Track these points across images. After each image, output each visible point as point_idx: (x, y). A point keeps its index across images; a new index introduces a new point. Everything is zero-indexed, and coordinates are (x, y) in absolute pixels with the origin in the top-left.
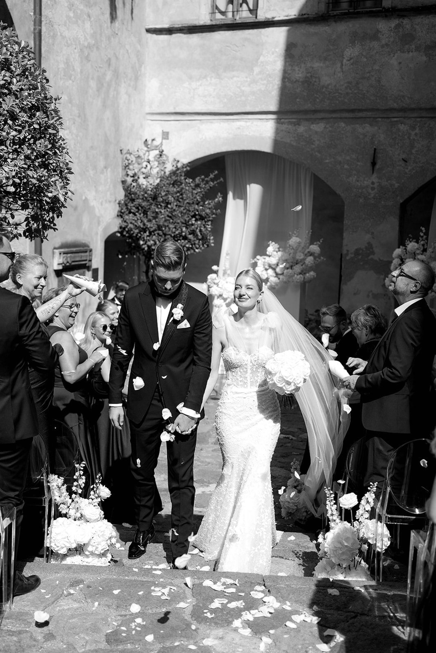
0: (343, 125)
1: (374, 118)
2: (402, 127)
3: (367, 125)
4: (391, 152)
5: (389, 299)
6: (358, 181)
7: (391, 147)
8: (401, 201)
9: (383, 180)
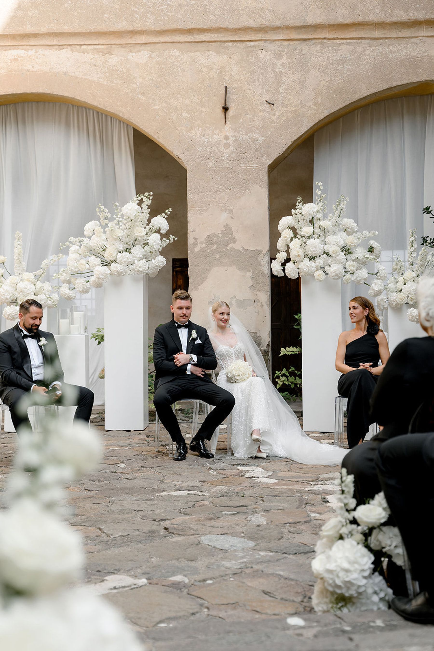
0: (176, 52)
1: (221, 41)
2: (262, 55)
3: (211, 52)
4: (249, 92)
5: (262, 306)
6: (204, 136)
7: (249, 85)
8: (269, 163)
9: (241, 133)
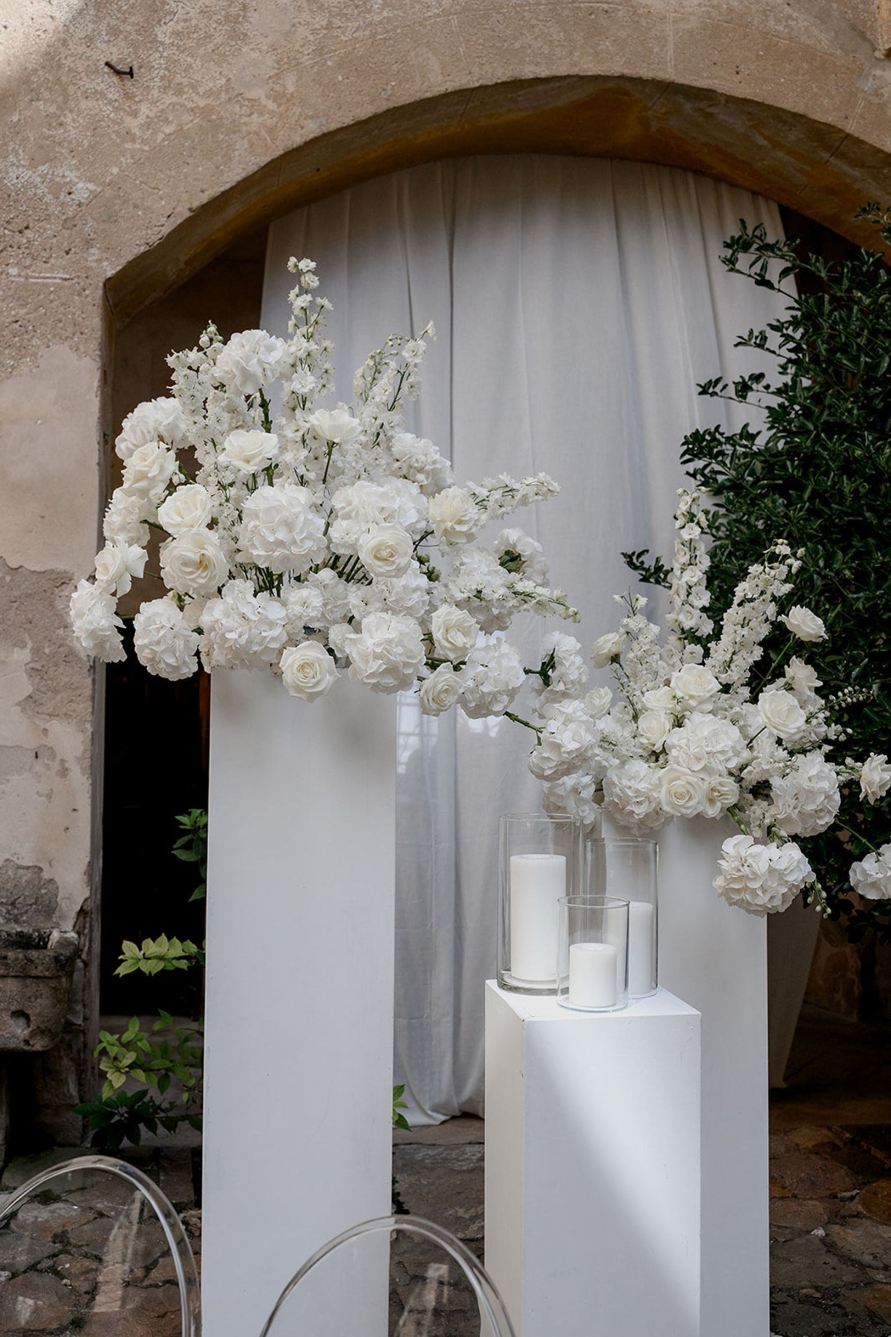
5: (64, 772)
8: (110, 273)
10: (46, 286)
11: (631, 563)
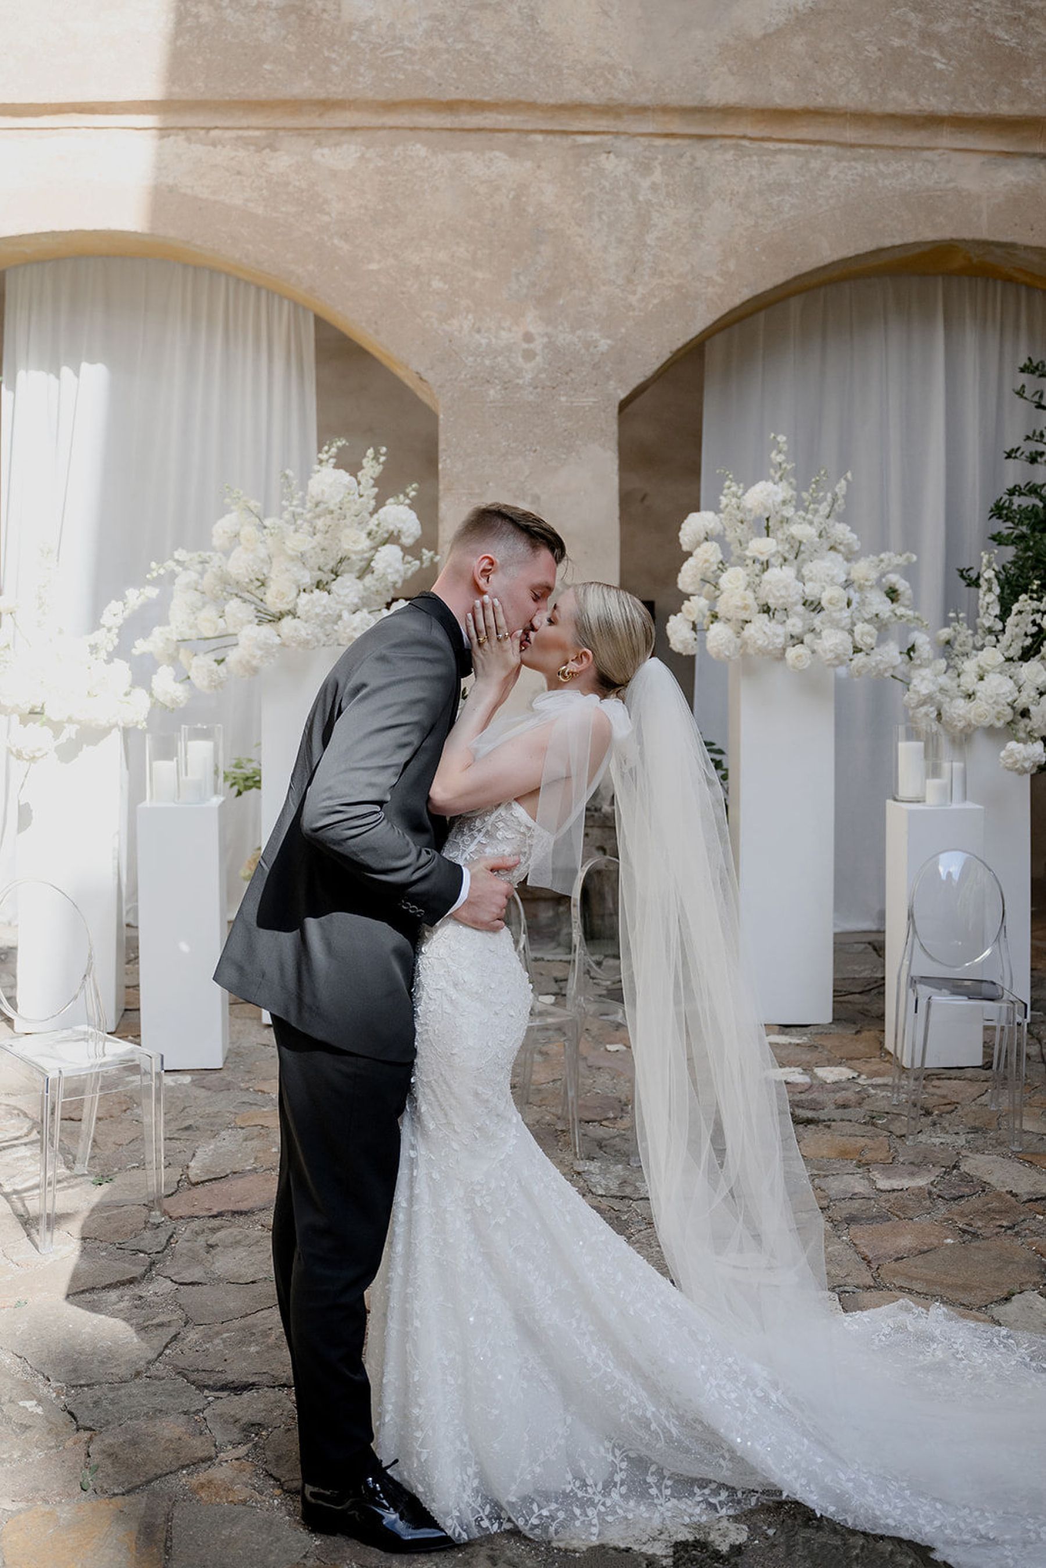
0: (421, 150)
1: (519, 131)
2: (609, 163)
3: (497, 153)
4: (580, 241)
6: (479, 331)
7: (580, 226)
8: (623, 395)
9: (560, 328)
10: (584, 407)
11: (962, 576)
